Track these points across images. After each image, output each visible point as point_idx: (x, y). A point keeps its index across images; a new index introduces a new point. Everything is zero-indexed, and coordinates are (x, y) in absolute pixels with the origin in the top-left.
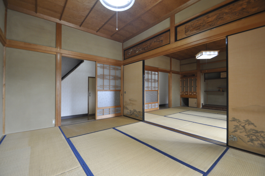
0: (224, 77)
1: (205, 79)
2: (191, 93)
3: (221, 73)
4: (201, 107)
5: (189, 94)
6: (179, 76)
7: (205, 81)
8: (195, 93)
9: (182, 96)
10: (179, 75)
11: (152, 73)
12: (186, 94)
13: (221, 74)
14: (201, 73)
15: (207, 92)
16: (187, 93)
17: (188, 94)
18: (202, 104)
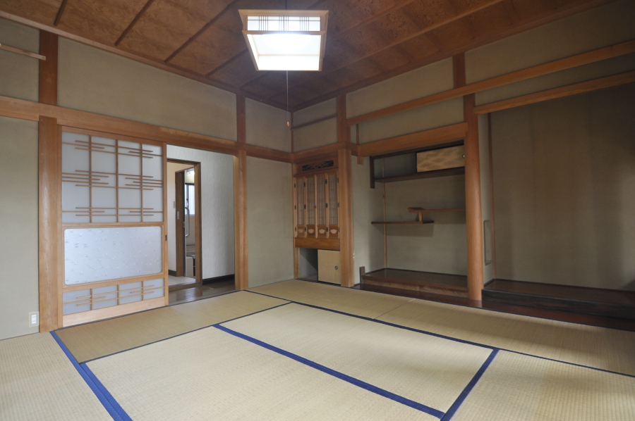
0: (426, 169)
1: (374, 179)
2: (322, 231)
3: (418, 154)
4: (357, 280)
5: (319, 234)
6: (288, 169)
7: (373, 186)
8: (334, 231)
9: (298, 243)
10: (290, 164)
11: (117, 147)
12: (309, 234)
13: (418, 159)
14: (354, 153)
15: (381, 225)
16: (311, 231)
17: (314, 234)
18: (362, 269)
